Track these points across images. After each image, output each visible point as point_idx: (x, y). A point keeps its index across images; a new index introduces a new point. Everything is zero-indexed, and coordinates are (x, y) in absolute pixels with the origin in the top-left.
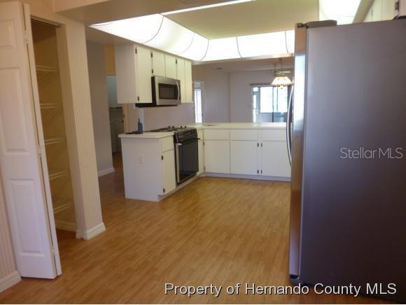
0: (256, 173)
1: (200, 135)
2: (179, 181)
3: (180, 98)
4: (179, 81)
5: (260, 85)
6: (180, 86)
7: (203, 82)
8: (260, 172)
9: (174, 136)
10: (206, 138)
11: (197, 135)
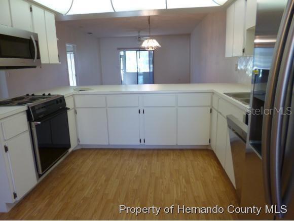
0: (138, 143)
1: (69, 104)
2: (41, 173)
3: (39, 57)
4: (36, 35)
5: (125, 49)
6: (37, 42)
7: (75, 45)
8: (142, 141)
9: (28, 112)
10: (77, 105)
11: (65, 104)
